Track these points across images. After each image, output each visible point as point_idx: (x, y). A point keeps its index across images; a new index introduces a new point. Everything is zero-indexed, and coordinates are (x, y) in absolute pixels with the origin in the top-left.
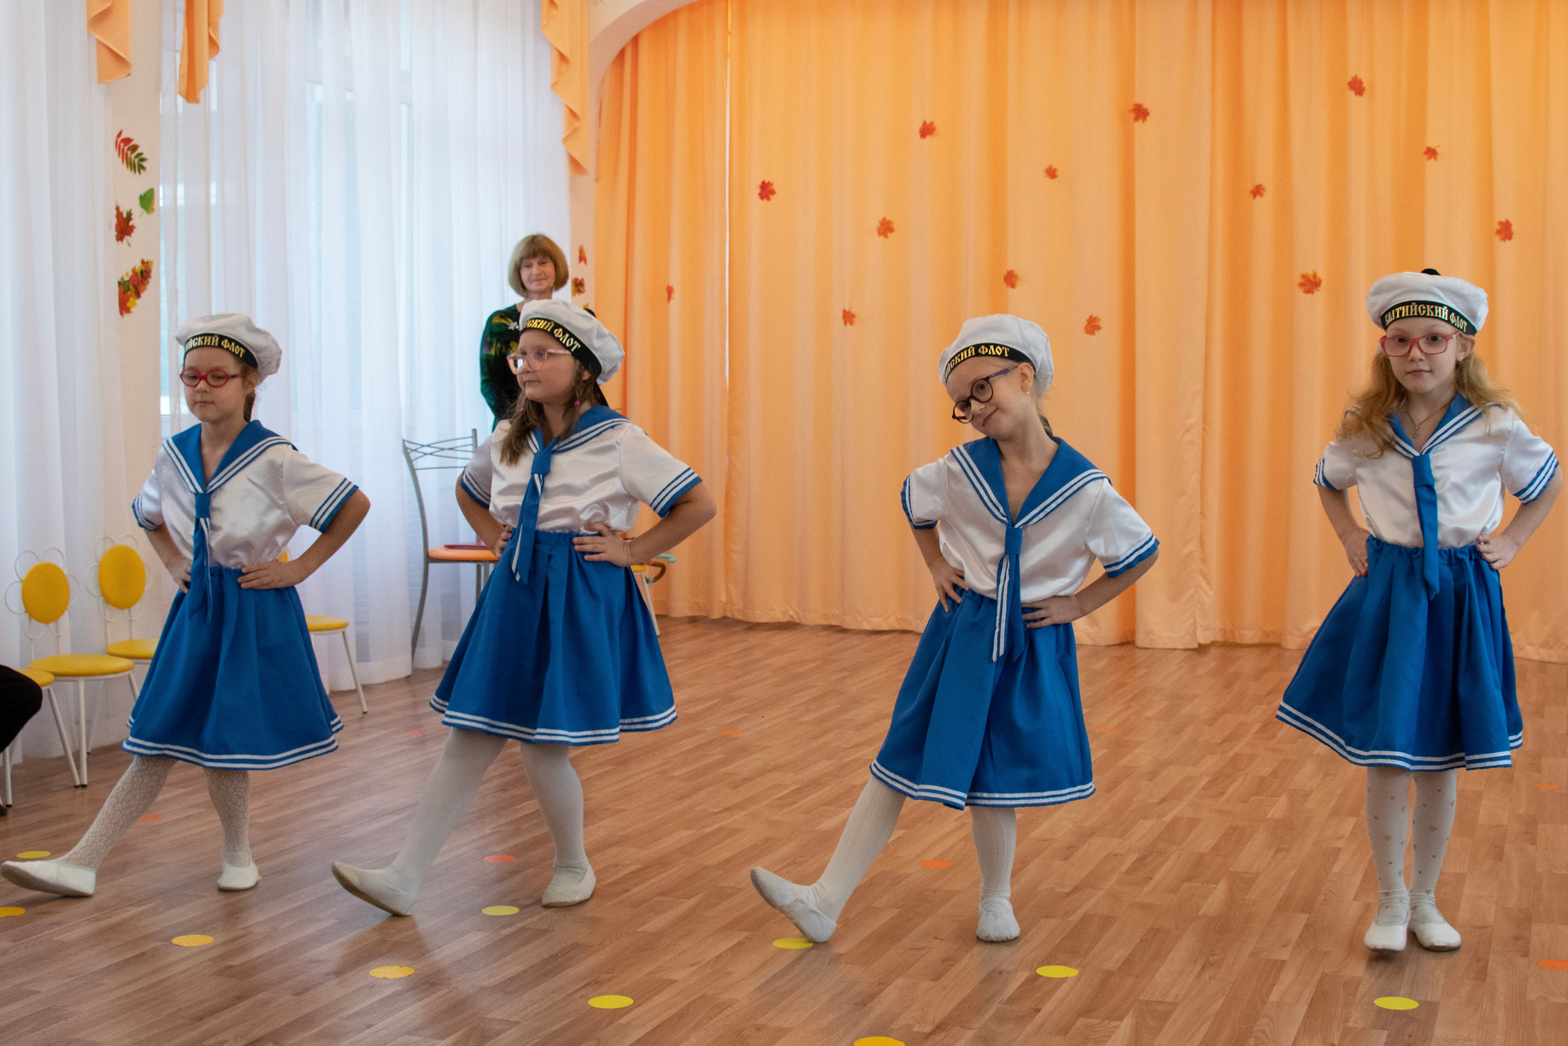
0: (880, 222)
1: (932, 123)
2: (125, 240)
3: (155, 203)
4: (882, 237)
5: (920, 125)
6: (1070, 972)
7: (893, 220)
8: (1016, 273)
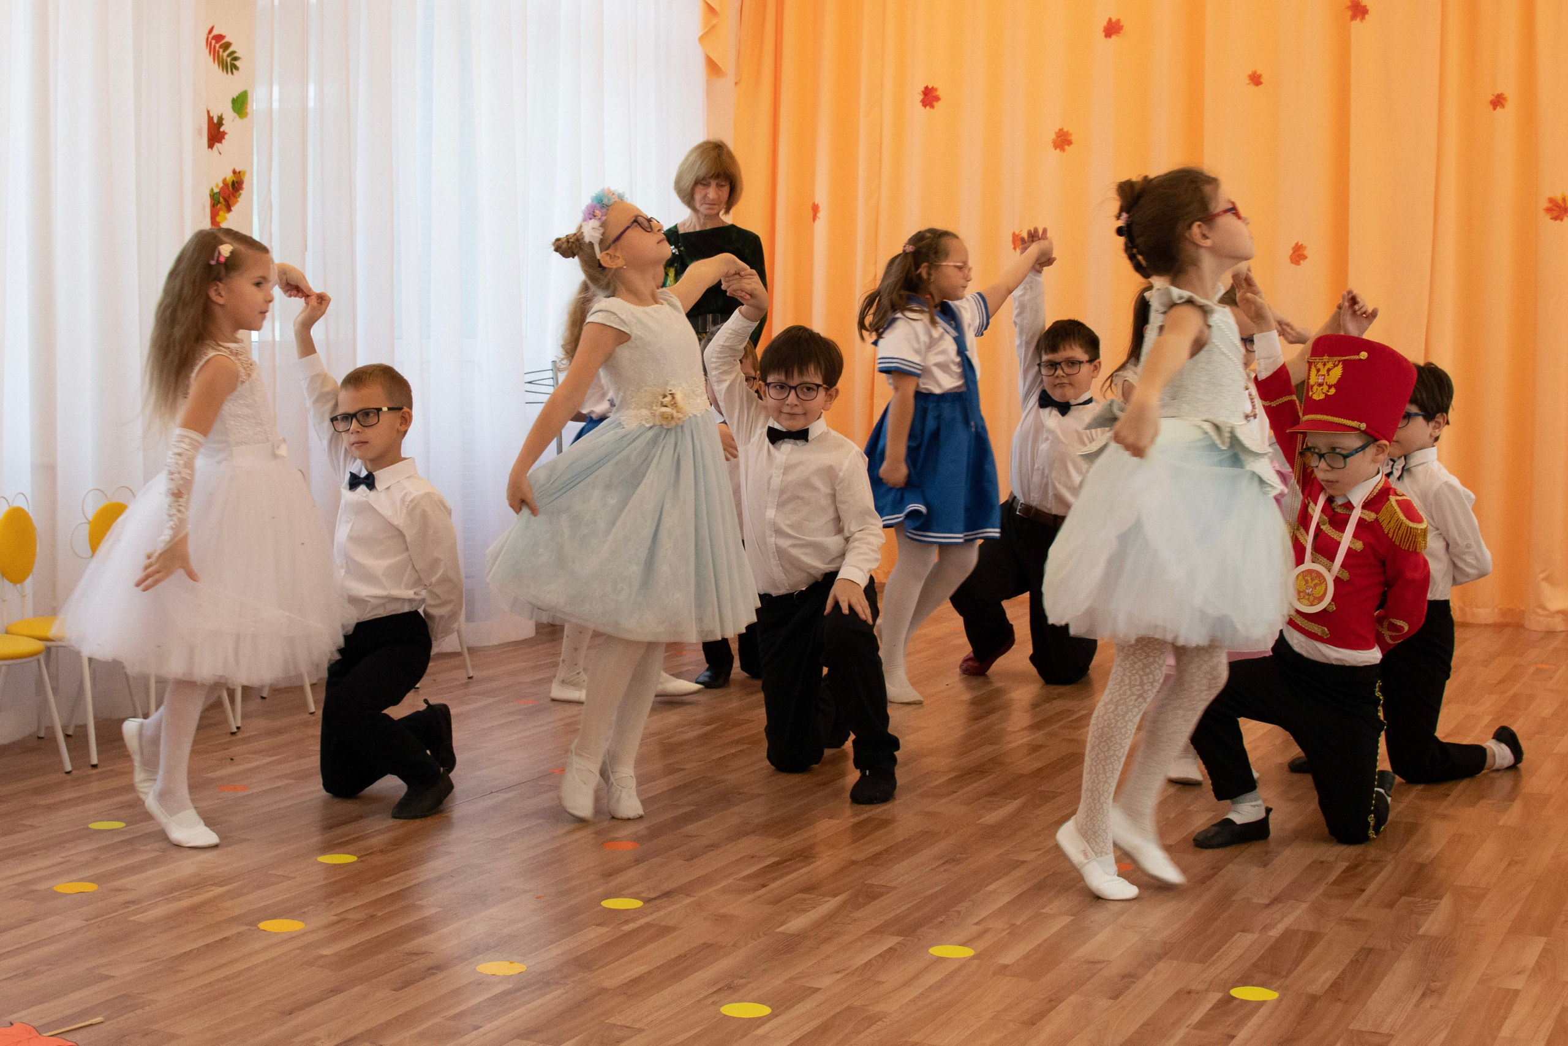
0: (1057, 133)
1: (1118, 21)
2: (215, 148)
3: (249, 107)
4: (1058, 150)
5: (1104, 23)
6: (1268, 995)
7: (1071, 131)
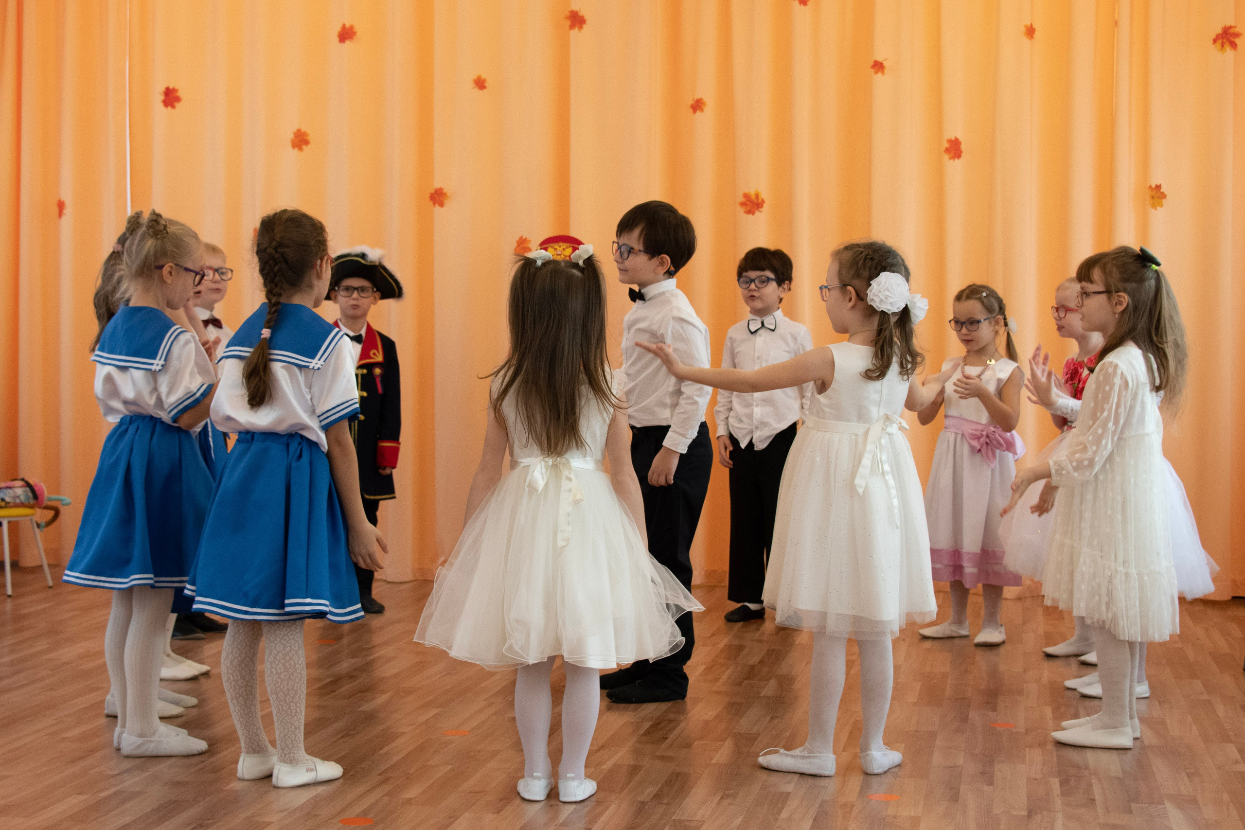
0: (295, 134)
1: (352, 27)
4: (296, 149)
5: (338, 29)
7: (308, 132)
8: (445, 191)
